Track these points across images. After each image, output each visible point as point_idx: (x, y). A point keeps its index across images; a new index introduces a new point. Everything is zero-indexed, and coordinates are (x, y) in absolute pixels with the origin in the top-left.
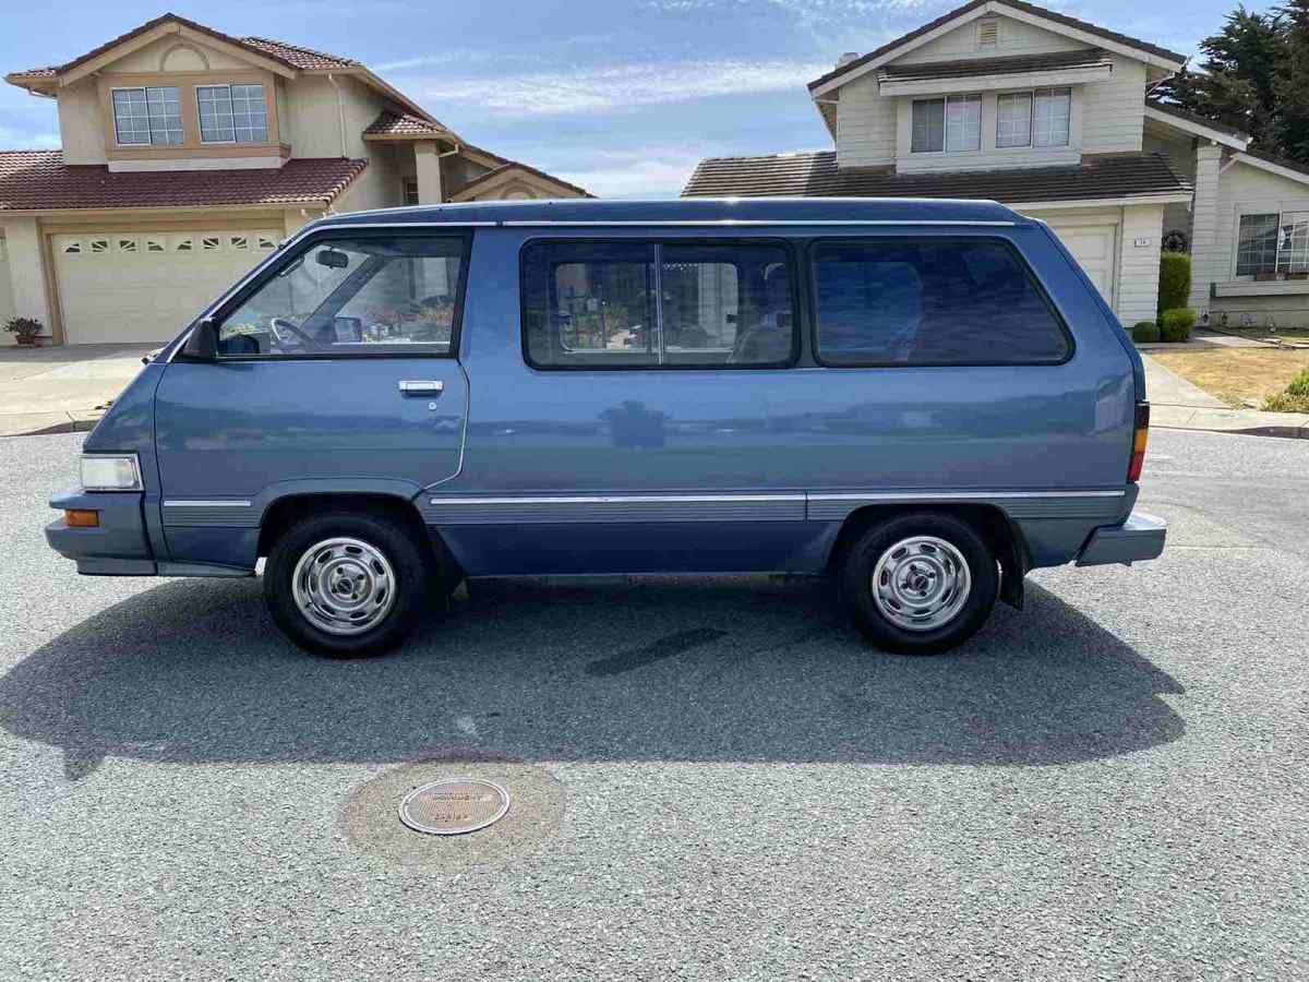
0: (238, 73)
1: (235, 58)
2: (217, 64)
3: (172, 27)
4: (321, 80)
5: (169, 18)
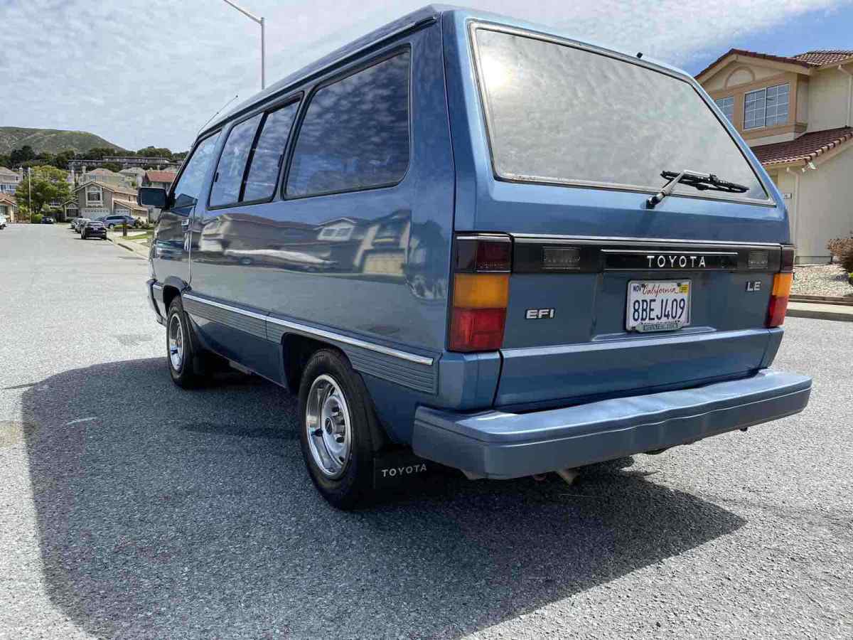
0: (773, 79)
1: (771, 69)
2: (759, 76)
3: (734, 57)
4: (833, 70)
5: (733, 52)
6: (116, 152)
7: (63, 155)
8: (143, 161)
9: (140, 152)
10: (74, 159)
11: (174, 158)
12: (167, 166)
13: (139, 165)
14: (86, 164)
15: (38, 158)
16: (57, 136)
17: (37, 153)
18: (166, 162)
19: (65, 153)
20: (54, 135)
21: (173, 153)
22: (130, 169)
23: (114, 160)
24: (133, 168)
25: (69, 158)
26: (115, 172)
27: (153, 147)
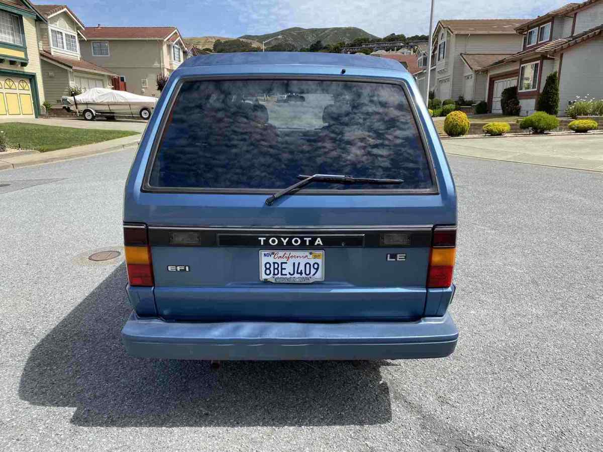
6: (370, 40)
7: (339, 45)
8: (387, 45)
9: (385, 39)
10: (344, 47)
11: (407, 41)
12: (402, 47)
13: (383, 48)
14: (351, 50)
15: (325, 48)
16: (337, 31)
17: (324, 45)
18: (402, 44)
19: (340, 43)
20: (336, 31)
21: (406, 37)
22: (377, 52)
23: (369, 46)
24: (379, 51)
25: (342, 47)
26: (368, 54)
27: (394, 34)
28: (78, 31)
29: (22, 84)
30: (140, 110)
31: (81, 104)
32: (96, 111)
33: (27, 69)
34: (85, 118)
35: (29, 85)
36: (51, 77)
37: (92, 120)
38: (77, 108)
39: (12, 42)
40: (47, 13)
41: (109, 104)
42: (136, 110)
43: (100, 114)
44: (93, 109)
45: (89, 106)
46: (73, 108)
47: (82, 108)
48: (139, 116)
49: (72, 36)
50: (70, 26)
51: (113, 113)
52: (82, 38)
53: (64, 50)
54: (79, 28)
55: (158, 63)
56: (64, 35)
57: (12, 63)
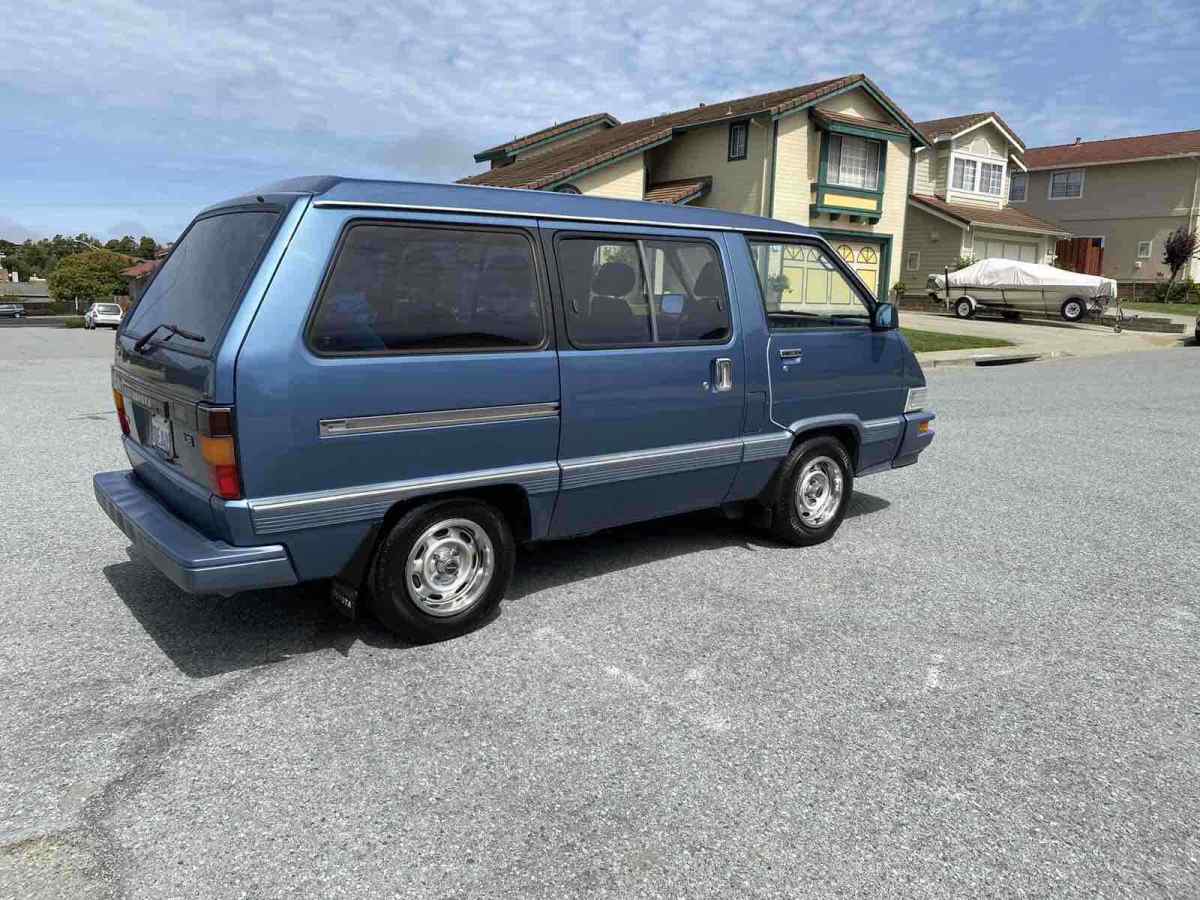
28: (1013, 156)
29: (865, 253)
30: (1062, 303)
31: (957, 288)
32: (979, 302)
33: (878, 229)
34: (957, 312)
35: (878, 255)
36: (935, 241)
37: (967, 317)
38: (948, 295)
39: (859, 186)
40: (952, 130)
41: (1003, 289)
42: (1055, 301)
43: (985, 307)
44: (973, 297)
45: (968, 292)
46: (941, 295)
47: (956, 295)
48: (1059, 313)
49: (994, 166)
50: (996, 149)
51: (1011, 306)
52: (1019, 167)
53: (975, 192)
54: (1013, 150)
55: (1185, 206)
56: (979, 166)
57: (853, 219)
